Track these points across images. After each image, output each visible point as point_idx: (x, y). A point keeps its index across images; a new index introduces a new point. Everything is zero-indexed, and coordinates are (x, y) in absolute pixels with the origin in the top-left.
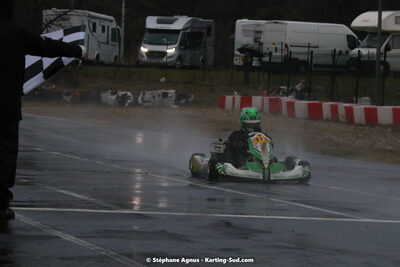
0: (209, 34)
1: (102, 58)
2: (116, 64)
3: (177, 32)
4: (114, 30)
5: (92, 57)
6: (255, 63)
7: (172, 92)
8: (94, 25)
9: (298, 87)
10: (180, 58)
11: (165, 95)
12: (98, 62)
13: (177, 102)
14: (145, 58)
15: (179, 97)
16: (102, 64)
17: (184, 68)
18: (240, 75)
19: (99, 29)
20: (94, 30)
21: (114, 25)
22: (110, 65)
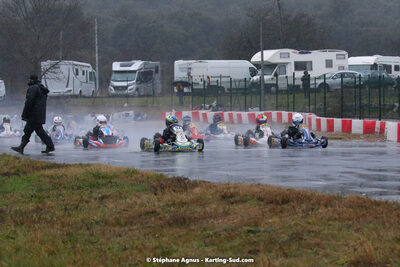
0: (157, 72)
1: (83, 93)
2: (93, 96)
3: (134, 72)
4: (90, 73)
5: (77, 93)
6: (186, 90)
7: (131, 113)
8: (77, 70)
9: (214, 104)
10: (137, 89)
11: (127, 115)
12: (80, 96)
13: (135, 119)
14: (113, 91)
15: (137, 115)
16: (84, 97)
17: (140, 96)
18: (177, 99)
19: (80, 73)
20: (77, 74)
21: (90, 70)
22: (89, 97)
